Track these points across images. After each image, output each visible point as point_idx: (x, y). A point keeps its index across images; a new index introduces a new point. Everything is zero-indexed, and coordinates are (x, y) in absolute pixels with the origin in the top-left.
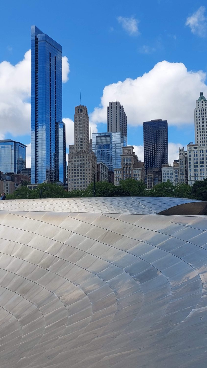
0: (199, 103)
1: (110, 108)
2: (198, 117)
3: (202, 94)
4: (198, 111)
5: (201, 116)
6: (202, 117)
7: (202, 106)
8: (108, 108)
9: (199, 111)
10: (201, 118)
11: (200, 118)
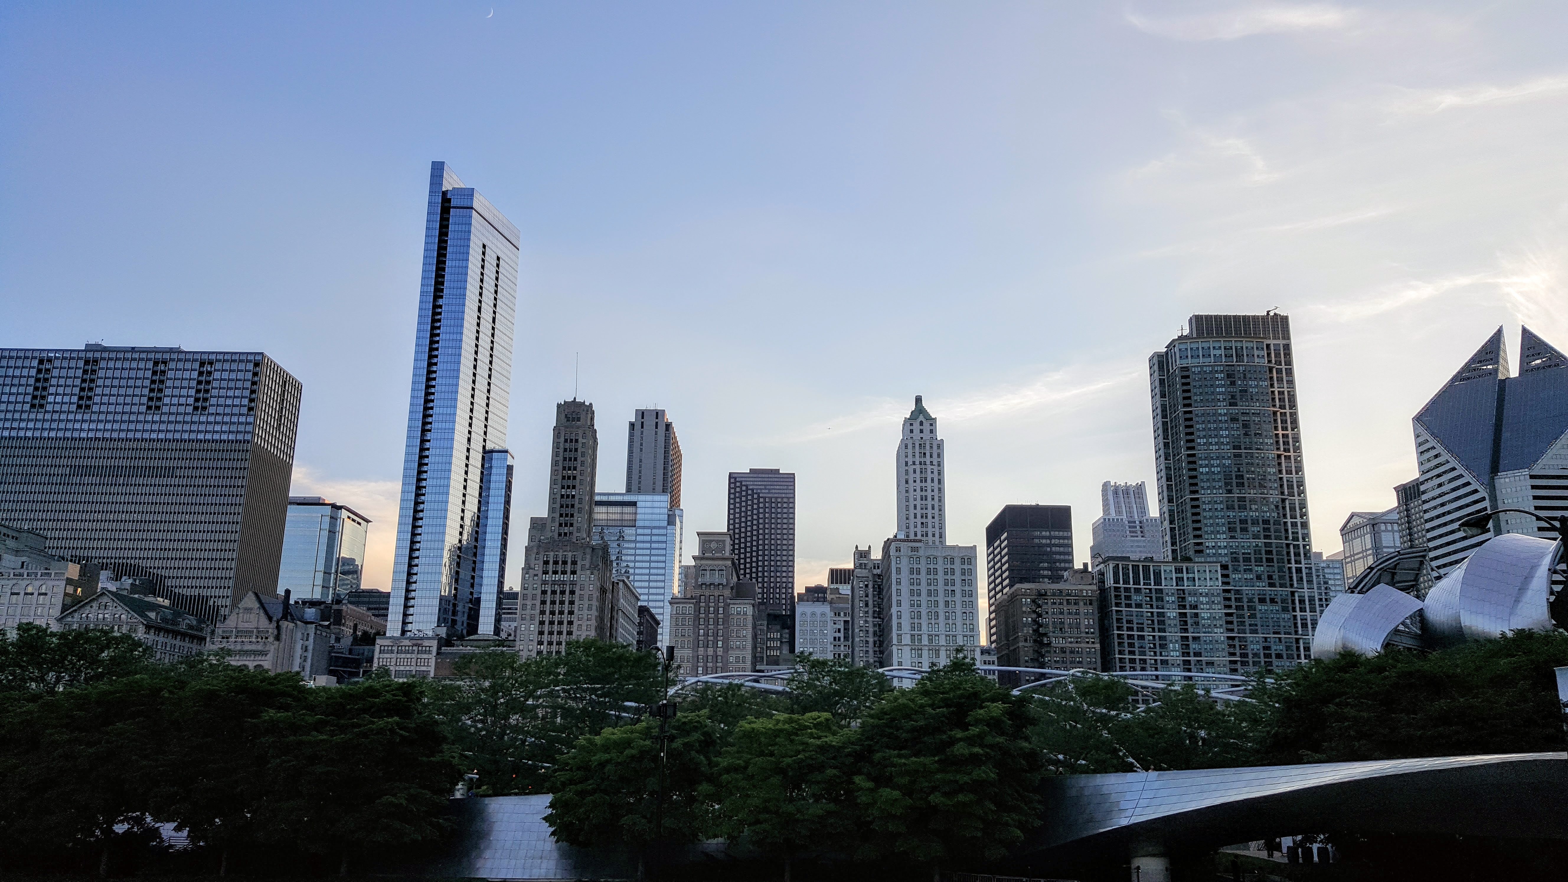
0: (912, 425)
1: (638, 426)
2: (910, 463)
3: (918, 400)
4: (910, 446)
5: (917, 463)
6: (920, 464)
7: (922, 435)
8: (632, 425)
9: (914, 447)
10: (918, 467)
11: (914, 467)
